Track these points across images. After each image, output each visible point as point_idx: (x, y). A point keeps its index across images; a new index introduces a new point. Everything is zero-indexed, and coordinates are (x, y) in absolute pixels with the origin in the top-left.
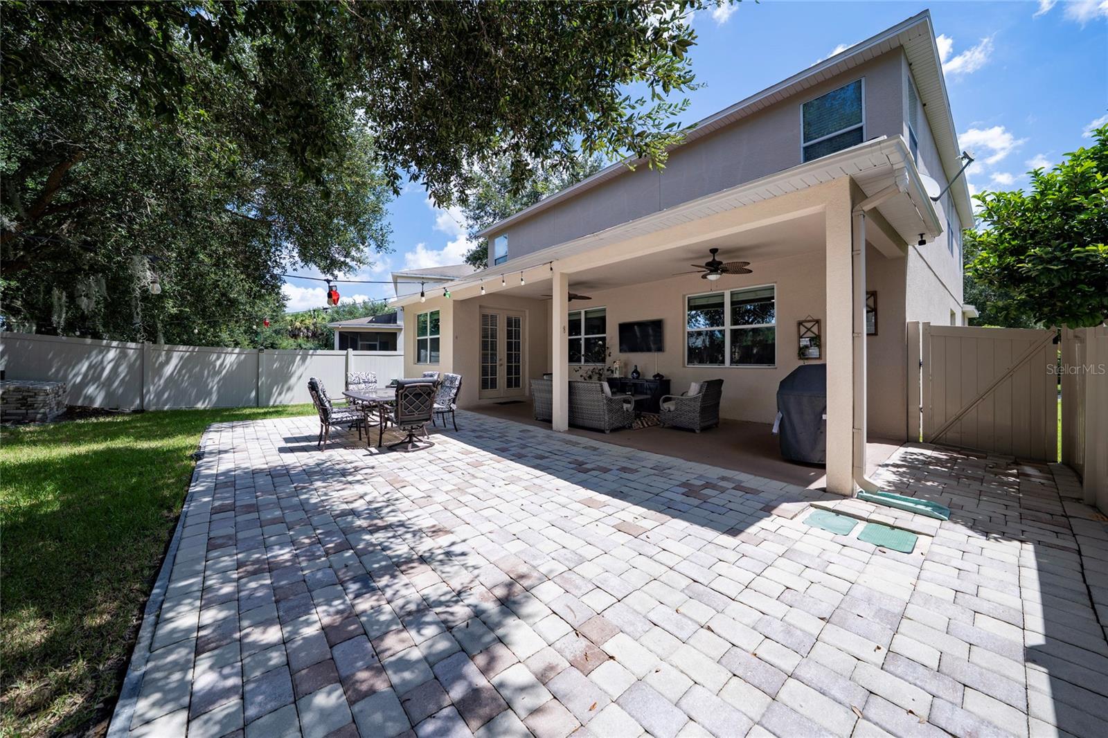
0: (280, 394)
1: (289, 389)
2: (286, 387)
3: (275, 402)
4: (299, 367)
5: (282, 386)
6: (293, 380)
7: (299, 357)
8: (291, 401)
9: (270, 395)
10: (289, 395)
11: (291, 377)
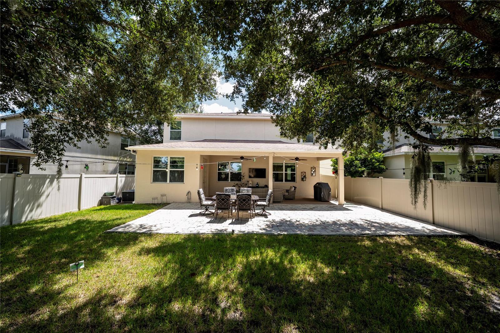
0: (31, 211)
1: (38, 206)
2: (36, 205)
3: (27, 218)
4: (48, 187)
5: (33, 205)
6: (43, 198)
7: (48, 180)
8: (39, 215)
9: (22, 213)
10: (39, 210)
11: (41, 196)
